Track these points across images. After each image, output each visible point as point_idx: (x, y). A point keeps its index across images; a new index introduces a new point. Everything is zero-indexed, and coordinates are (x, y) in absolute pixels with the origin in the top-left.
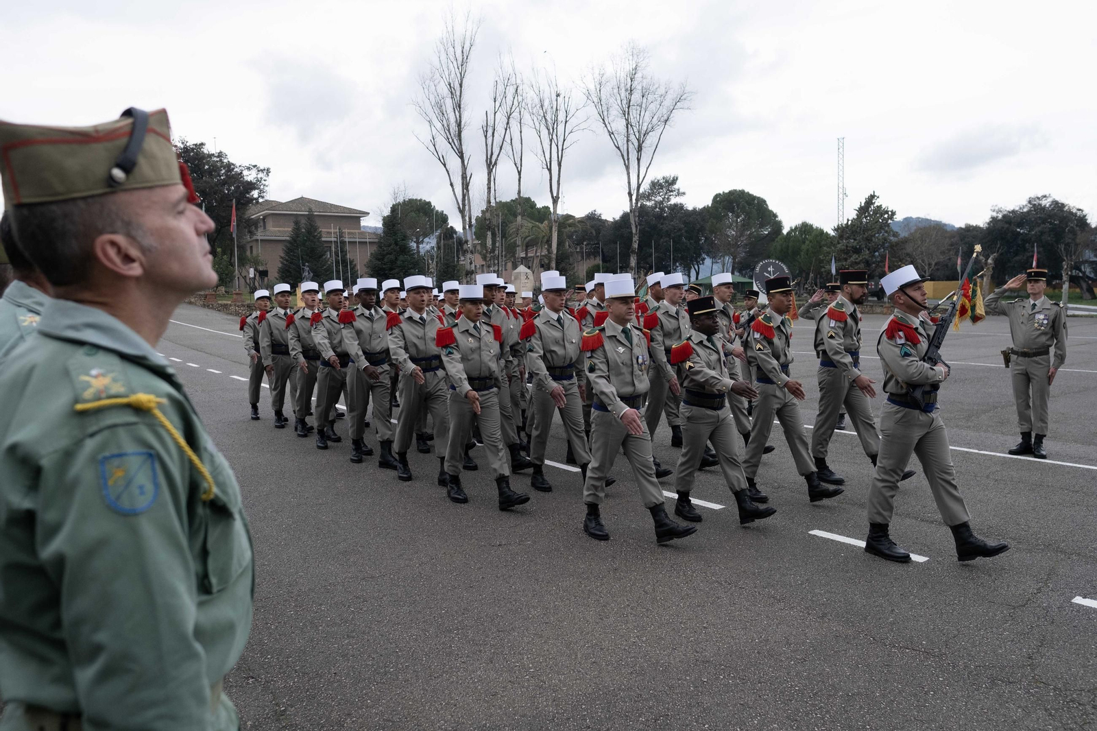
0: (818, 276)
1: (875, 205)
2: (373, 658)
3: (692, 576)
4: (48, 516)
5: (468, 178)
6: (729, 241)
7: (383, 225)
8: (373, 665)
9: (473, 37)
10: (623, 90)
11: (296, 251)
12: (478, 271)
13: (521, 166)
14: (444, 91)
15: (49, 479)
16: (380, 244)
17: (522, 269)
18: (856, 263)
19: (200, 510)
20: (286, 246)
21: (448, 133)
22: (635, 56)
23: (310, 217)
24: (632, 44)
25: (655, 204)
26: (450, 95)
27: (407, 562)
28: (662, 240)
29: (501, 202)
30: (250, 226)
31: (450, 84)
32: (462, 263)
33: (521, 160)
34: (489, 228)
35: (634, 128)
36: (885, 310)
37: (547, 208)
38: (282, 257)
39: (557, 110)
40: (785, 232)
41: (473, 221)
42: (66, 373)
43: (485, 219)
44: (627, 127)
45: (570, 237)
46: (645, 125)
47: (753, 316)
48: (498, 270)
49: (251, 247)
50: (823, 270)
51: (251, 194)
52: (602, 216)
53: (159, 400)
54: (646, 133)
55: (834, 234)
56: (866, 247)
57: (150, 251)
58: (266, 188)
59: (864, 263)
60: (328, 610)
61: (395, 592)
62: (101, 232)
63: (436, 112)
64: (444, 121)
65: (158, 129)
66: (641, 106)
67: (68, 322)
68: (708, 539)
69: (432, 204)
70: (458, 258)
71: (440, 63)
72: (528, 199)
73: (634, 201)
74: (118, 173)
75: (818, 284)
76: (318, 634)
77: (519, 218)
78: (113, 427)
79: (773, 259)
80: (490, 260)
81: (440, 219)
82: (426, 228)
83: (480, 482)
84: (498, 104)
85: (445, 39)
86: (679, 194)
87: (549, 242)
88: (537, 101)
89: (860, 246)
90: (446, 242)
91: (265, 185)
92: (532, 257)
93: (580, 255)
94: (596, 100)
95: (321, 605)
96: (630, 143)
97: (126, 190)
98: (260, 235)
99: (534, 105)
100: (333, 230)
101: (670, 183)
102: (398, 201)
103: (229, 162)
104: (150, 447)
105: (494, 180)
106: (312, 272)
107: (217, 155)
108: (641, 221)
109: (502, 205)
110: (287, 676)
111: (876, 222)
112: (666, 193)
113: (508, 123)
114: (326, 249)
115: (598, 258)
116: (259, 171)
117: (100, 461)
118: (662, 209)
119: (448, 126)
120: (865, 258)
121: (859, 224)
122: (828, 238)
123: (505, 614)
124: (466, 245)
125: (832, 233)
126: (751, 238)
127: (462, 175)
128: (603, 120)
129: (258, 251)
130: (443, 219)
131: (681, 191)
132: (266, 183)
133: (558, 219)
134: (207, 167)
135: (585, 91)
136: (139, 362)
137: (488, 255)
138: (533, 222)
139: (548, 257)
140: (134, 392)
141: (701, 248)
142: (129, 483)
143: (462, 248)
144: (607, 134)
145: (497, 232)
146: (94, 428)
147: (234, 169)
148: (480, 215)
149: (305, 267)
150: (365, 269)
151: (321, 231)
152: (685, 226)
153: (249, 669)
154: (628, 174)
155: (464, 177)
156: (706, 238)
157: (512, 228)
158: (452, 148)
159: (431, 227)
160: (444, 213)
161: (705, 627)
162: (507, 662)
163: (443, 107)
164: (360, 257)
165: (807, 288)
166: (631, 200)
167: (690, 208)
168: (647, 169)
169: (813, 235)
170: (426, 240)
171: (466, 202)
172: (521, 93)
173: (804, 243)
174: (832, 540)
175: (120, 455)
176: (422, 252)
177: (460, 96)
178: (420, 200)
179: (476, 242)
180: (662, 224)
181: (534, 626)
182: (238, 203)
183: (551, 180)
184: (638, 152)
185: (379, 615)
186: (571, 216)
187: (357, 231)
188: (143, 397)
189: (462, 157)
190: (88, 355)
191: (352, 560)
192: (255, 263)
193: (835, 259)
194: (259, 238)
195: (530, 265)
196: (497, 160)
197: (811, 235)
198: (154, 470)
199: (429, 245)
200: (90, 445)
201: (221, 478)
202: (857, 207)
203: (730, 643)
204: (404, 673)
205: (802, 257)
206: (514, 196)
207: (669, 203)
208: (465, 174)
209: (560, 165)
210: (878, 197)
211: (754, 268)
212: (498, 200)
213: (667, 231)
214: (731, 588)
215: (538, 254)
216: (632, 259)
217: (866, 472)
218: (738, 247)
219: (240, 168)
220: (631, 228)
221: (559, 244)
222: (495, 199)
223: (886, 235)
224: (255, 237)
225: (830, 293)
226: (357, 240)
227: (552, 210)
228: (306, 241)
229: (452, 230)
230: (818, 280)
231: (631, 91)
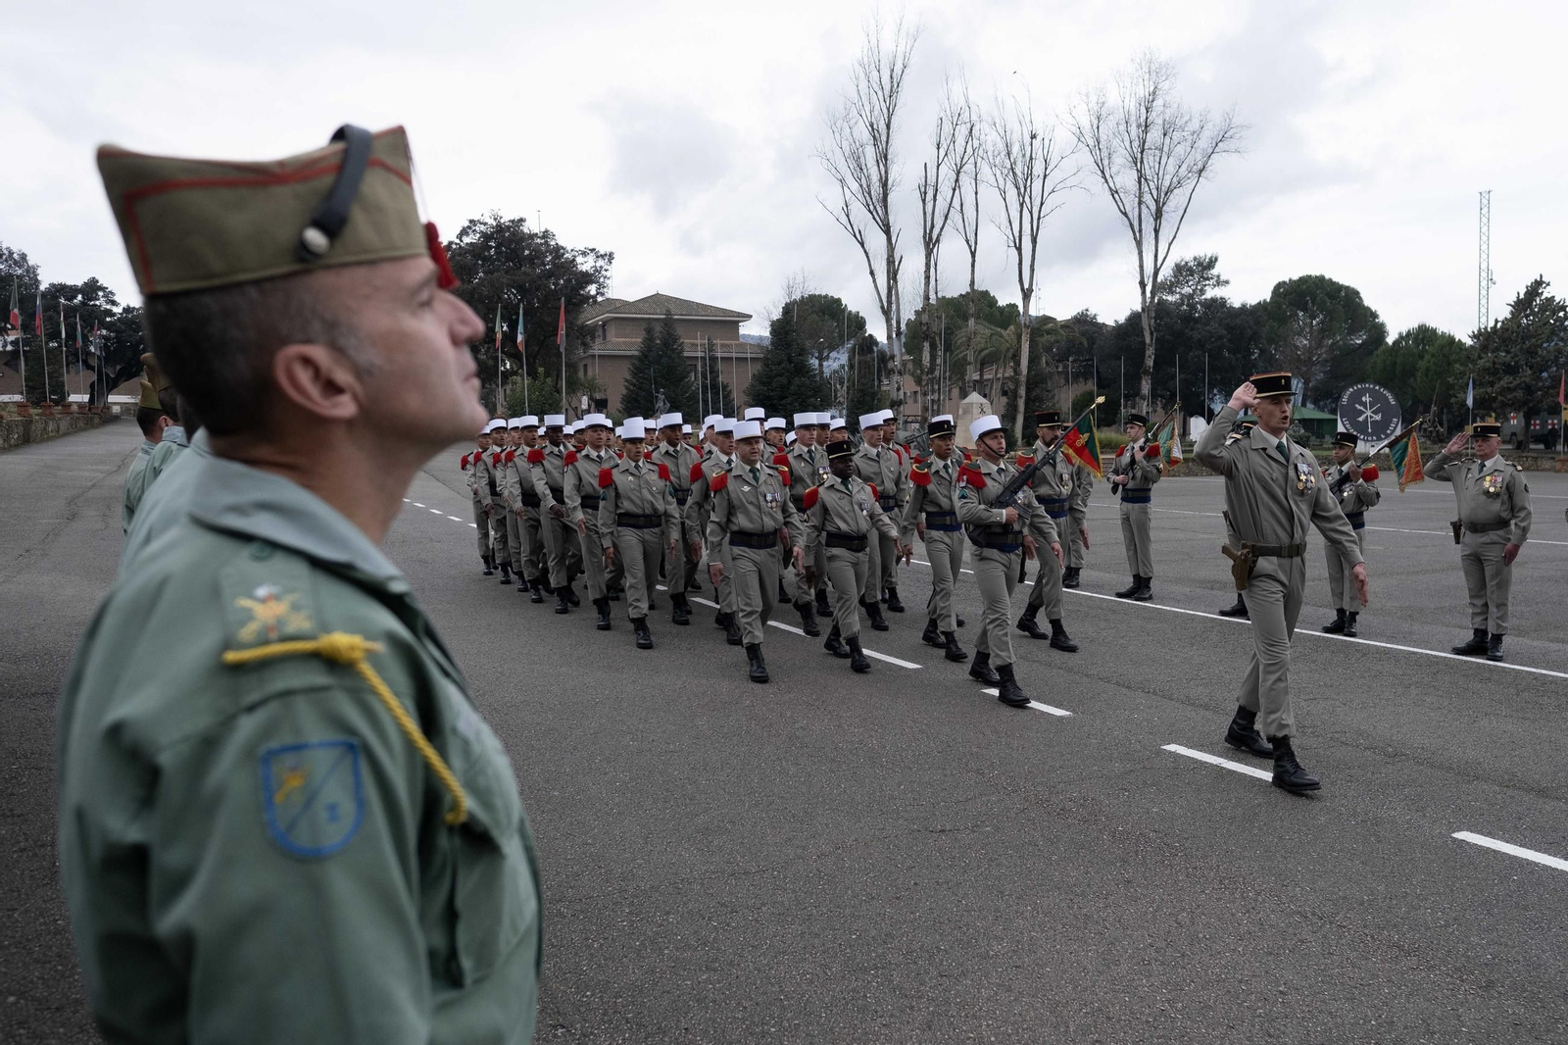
0: (1445, 410)
1: (1543, 298)
2: (745, 1008)
3: (1256, 900)
4: (169, 858)
5: (897, 263)
6: (1299, 356)
7: (771, 333)
8: (744, 1019)
9: (908, 54)
10: (1134, 126)
11: (646, 371)
12: (908, 400)
13: (976, 243)
14: (864, 134)
15: (172, 788)
16: (765, 361)
17: (975, 397)
18: (1509, 389)
19: (444, 841)
20: (633, 364)
21: (868, 198)
22: (1154, 74)
23: (668, 323)
24: (1148, 56)
25: (1181, 299)
26: (872, 142)
27: (799, 851)
28: (1191, 354)
29: (944, 298)
30: (583, 335)
31: (872, 125)
32: (884, 388)
33: (976, 234)
34: (926, 337)
35: (1151, 183)
36: (1558, 465)
37: (1014, 306)
38: (627, 381)
39: (1031, 158)
40: (1390, 340)
41: (903, 327)
42: (215, 593)
43: (921, 323)
44: (1140, 183)
45: (1048, 350)
46: (1168, 178)
47: (1348, 474)
48: (939, 400)
49: (585, 366)
50: (1453, 400)
51: (587, 290)
52: (1097, 317)
53: (369, 645)
54: (1169, 191)
55: (1472, 343)
56: (1526, 364)
57: (369, 372)
58: (607, 281)
59: (1521, 388)
60: (678, 922)
61: (779, 899)
62: (285, 341)
63: (852, 167)
64: (863, 180)
65: (389, 160)
66: (1161, 150)
67: (230, 499)
68: (1280, 838)
69: (844, 302)
70: (880, 381)
71: (859, 94)
72: (986, 293)
73: (1148, 294)
74: (315, 237)
75: (1445, 422)
76: (662, 960)
77: (971, 322)
78: (287, 694)
79: (1370, 383)
80: (927, 384)
81: (854, 324)
82: (834, 338)
83: (911, 728)
84: (942, 152)
85: (866, 59)
86: (1219, 283)
87: (1016, 357)
88: (1001, 146)
89: (1516, 362)
90: (862, 358)
91: (605, 277)
92: (989, 380)
93: (1063, 376)
94: (1091, 143)
95: (668, 913)
96: (1143, 207)
97: (329, 267)
98: (597, 349)
99: (996, 153)
100: (701, 341)
101: (1205, 266)
102: (794, 297)
103: (557, 244)
104: (350, 730)
105: (936, 265)
106: (670, 402)
107: (541, 235)
108: (1159, 325)
109: (946, 303)
110: (614, 1028)
111: (1545, 324)
112: (1199, 282)
113: (957, 181)
114: (689, 368)
115: (1090, 383)
116: (598, 257)
117: (262, 759)
118: (1192, 307)
119: (869, 186)
120: (1524, 382)
121: (1515, 326)
122: (1461, 349)
123: (951, 947)
124: (891, 361)
125: (1469, 342)
126: (1333, 350)
127: (888, 259)
128: (1103, 172)
129: (595, 371)
130: (859, 323)
131: (1222, 278)
132: (608, 274)
133: (1031, 322)
134: (527, 252)
135: (1074, 129)
136: (342, 573)
137: (924, 377)
138: (993, 328)
139: (1015, 380)
140: (326, 628)
141: (1254, 366)
142: (310, 798)
143: (886, 367)
144: (1108, 193)
145: (938, 342)
146: (253, 697)
147: (564, 254)
148: (913, 318)
149: (659, 395)
150: (746, 399)
151: (682, 343)
152: (1228, 333)
153: (558, 1012)
154: (1140, 254)
155: (890, 261)
156: (1262, 351)
157: (960, 337)
158: (874, 218)
159: (841, 336)
160: (860, 315)
161: (1281, 992)
162: (954, 1030)
163: (862, 158)
164: (737, 380)
165: (1425, 429)
166: (1144, 293)
167: (1237, 305)
168: (1170, 245)
169: (1436, 345)
170: (833, 354)
171: (893, 298)
172: (977, 135)
173: (1421, 357)
174: (1494, 851)
175: (298, 748)
176: (827, 372)
177: (887, 142)
178: (826, 296)
179: (906, 357)
180: (1192, 329)
181: (996, 971)
182: (568, 302)
183: (1020, 264)
184: (1156, 220)
185: (755, 936)
186: (1050, 318)
187: (733, 342)
188: (341, 640)
189: (887, 231)
190: (257, 558)
191: (716, 843)
192: (591, 388)
193: (1474, 383)
194: (597, 352)
195: (987, 392)
196: (939, 235)
197: (1433, 345)
198: (356, 774)
199: (837, 361)
200: (247, 726)
201: (482, 782)
202: (1512, 299)
203: (1325, 1024)
204: (792, 1036)
205: (1419, 380)
206: (965, 289)
207: (1203, 297)
208: (893, 256)
209: (1034, 241)
210: (1548, 284)
211: (1339, 397)
212: (940, 295)
213: (1200, 340)
214: (1323, 925)
215: (1000, 375)
216: (1144, 382)
217: (1545, 734)
218: (1313, 364)
219: (573, 253)
220: (1143, 336)
221: (1031, 361)
222: (936, 293)
223: (1561, 344)
224: (591, 352)
225: (1480, 439)
226: (734, 355)
227: (1021, 309)
228: (661, 356)
229: (872, 340)
230: (1444, 417)
231: (1146, 126)
